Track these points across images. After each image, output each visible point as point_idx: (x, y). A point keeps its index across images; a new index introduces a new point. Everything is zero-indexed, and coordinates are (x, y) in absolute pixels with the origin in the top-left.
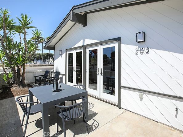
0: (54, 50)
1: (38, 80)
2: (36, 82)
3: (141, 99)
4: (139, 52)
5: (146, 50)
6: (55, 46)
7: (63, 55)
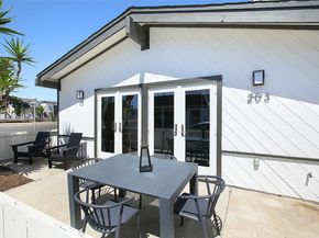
0: (59, 89)
1: (22, 154)
2: (15, 158)
3: (256, 167)
4: (253, 100)
5: (264, 97)
6: (59, 80)
7: (86, 101)
